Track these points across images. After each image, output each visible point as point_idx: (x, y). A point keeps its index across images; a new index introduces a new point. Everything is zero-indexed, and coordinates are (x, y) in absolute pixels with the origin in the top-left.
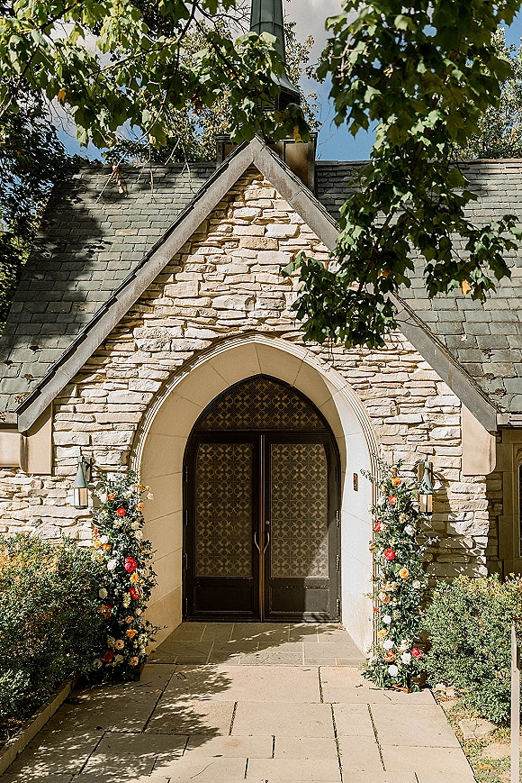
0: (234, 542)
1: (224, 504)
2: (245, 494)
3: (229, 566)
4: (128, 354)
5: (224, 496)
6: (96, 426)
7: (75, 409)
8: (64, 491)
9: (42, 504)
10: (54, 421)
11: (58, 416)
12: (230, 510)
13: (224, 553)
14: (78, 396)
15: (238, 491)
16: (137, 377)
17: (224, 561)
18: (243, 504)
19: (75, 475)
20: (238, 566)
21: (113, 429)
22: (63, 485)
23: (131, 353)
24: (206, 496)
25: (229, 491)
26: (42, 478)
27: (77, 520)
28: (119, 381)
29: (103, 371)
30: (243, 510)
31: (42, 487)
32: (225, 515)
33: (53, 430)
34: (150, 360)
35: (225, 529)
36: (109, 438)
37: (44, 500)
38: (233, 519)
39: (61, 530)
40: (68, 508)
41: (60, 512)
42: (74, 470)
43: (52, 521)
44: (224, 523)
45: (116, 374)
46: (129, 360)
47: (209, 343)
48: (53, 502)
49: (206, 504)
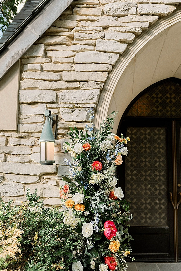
0: (153, 200)
1: (146, 171)
2: (161, 164)
3: (150, 218)
4: (94, 18)
5: (146, 165)
6: (62, 84)
7: (42, 68)
8: (29, 148)
9: (5, 161)
10: (21, 79)
11: (25, 75)
12: (150, 175)
13: (146, 208)
14: (46, 55)
15: (156, 162)
16: (103, 38)
17: (146, 214)
18: (160, 172)
19: (41, 132)
20: (156, 218)
21: (79, 88)
22: (28, 142)
23: (97, 18)
24: (132, 165)
25: (149, 162)
26: (7, 134)
27: (41, 177)
28: (86, 42)
29: (70, 33)
30: (160, 176)
31: (7, 143)
32: (146, 179)
33: (20, 88)
34: (116, 23)
35: (146, 189)
36: (75, 96)
37: (8, 157)
38: (153, 183)
39: (24, 187)
40: (32, 165)
41: (24, 169)
42: (39, 127)
43: (15, 178)
44: (146, 186)
45: (83, 35)
46: (95, 24)
47: (173, 8)
48: (17, 159)
49: (132, 171)
